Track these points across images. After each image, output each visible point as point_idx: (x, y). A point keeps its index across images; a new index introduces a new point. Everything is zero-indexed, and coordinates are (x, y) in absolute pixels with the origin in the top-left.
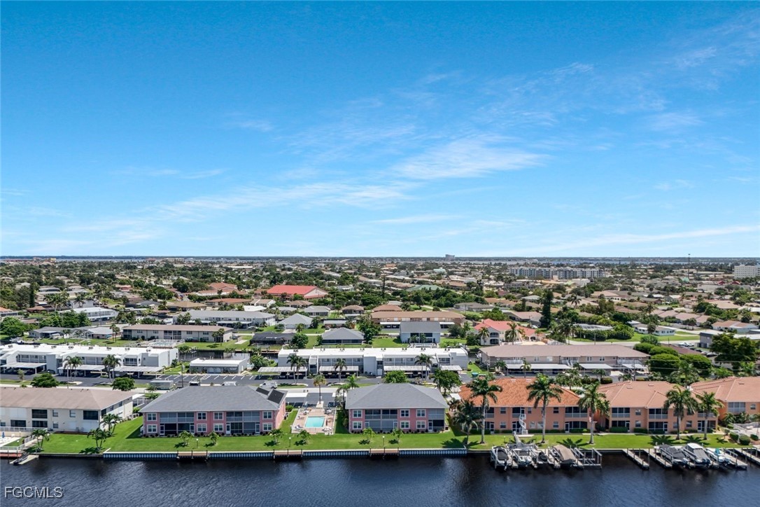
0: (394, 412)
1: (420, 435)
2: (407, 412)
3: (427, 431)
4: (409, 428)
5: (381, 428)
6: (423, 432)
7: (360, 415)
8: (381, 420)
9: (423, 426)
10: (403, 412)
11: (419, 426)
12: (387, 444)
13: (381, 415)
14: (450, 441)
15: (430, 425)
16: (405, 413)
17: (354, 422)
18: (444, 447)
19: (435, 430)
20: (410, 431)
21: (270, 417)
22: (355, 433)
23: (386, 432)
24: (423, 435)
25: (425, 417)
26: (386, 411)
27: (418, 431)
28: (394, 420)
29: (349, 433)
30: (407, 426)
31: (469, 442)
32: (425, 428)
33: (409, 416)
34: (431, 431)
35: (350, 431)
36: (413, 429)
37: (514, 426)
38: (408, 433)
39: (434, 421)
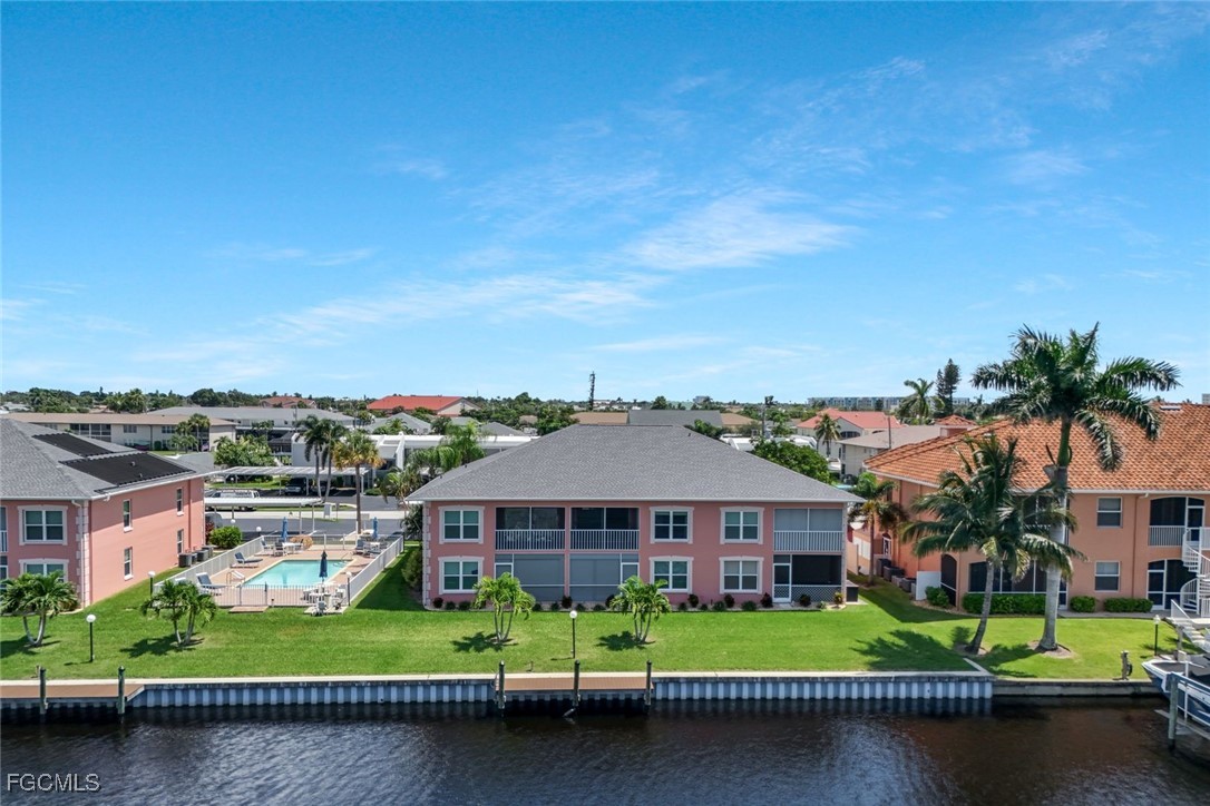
0: (622, 517)
1: (735, 619)
2: (681, 518)
3: (767, 602)
4: (688, 590)
5: (567, 586)
6: (749, 606)
7: (471, 532)
8: (568, 552)
9: (750, 582)
10: (661, 518)
11: (731, 582)
12: (589, 651)
13: (568, 529)
14: (889, 639)
15: (781, 576)
16: (672, 524)
17: (442, 560)
18: (874, 666)
19: (804, 601)
20: (693, 600)
21: (55, 533)
22: (451, 606)
23: (590, 605)
24: (750, 615)
25: (760, 540)
26: (588, 517)
27: (729, 602)
28: (621, 552)
29: (421, 608)
30: (680, 582)
31: (986, 647)
32: (759, 590)
33: (689, 539)
34: (783, 602)
35: (426, 599)
36: (705, 594)
37: (1155, 582)
38: (682, 607)
39: (799, 560)
